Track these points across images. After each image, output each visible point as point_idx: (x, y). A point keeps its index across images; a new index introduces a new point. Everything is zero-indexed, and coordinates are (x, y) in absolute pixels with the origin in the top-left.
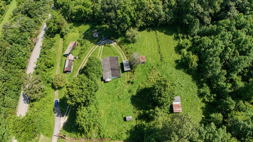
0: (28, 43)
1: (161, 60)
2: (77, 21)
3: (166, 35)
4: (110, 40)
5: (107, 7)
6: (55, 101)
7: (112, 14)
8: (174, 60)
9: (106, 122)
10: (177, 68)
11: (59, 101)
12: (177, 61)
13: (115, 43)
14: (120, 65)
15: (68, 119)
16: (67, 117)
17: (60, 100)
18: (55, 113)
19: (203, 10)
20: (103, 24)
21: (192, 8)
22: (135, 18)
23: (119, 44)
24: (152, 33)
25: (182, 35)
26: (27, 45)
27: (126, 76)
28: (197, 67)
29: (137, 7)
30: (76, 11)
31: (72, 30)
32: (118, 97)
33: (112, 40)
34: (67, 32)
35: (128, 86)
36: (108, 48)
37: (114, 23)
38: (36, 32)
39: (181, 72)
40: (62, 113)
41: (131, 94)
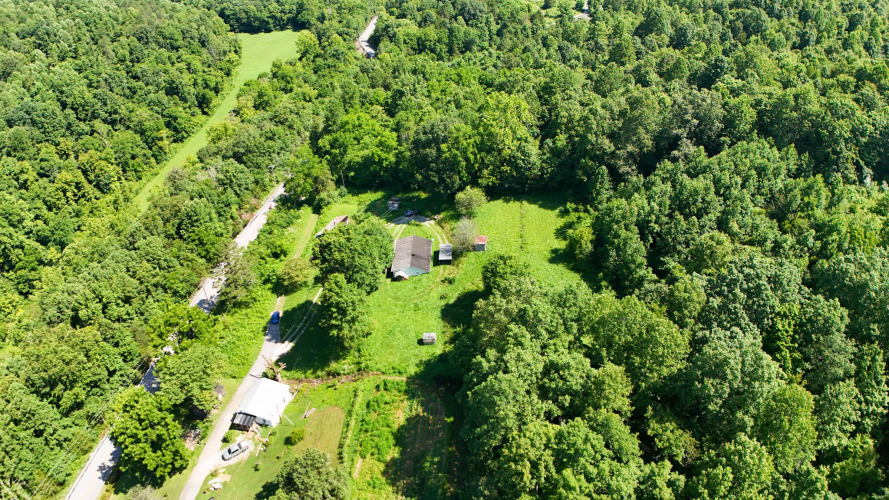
0: (232, 217)
1: (521, 247)
2: (358, 184)
3: (542, 210)
4: (423, 218)
5: (423, 138)
6: (272, 313)
7: (432, 152)
8: (549, 249)
9: (378, 344)
10: (552, 261)
11: (281, 315)
12: (555, 251)
13: (432, 222)
14: (432, 253)
15: (293, 349)
16: (292, 344)
17: (286, 313)
18: (265, 335)
19: (613, 148)
20: (414, 190)
21: (592, 145)
22: (477, 165)
23: (439, 223)
24: (514, 205)
25: (573, 206)
26: (227, 219)
27: (441, 271)
28: (592, 254)
29: (482, 142)
30: (360, 160)
31: (344, 199)
32: (416, 305)
33: (428, 216)
34: (331, 200)
35: (442, 289)
36: (416, 227)
37: (432, 170)
38: (254, 201)
39: (560, 268)
40: (282, 336)
41: (443, 303)
